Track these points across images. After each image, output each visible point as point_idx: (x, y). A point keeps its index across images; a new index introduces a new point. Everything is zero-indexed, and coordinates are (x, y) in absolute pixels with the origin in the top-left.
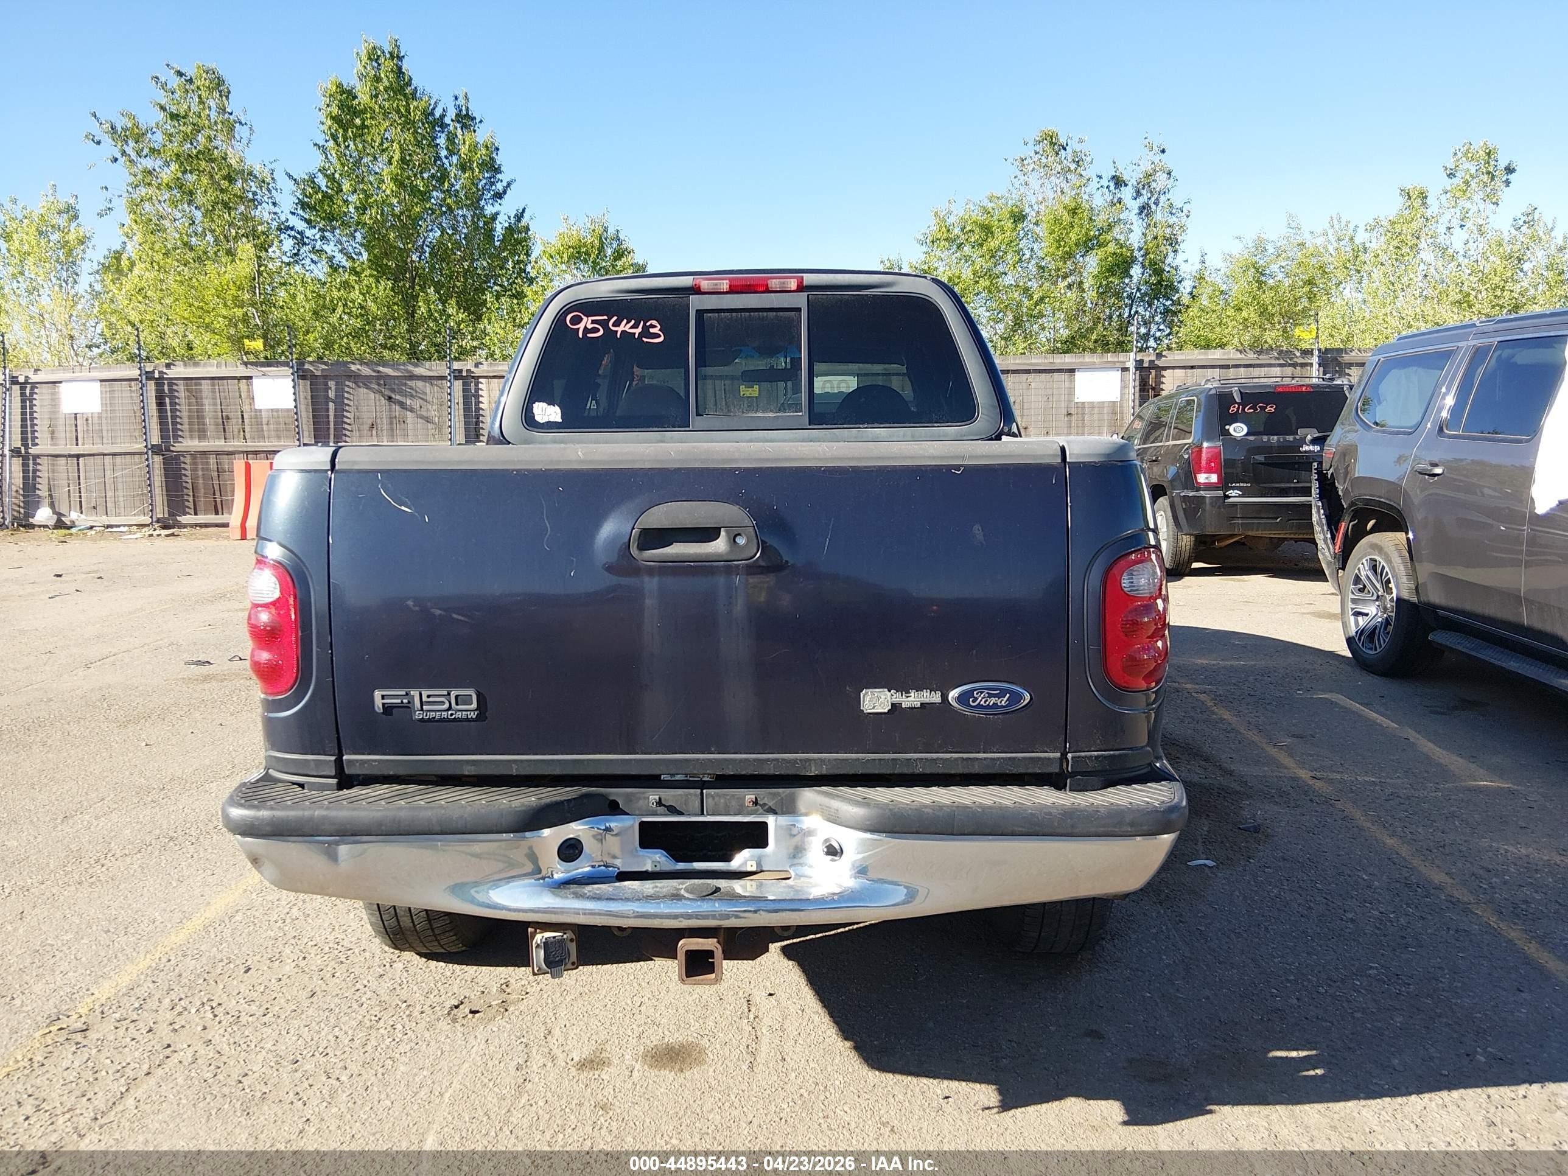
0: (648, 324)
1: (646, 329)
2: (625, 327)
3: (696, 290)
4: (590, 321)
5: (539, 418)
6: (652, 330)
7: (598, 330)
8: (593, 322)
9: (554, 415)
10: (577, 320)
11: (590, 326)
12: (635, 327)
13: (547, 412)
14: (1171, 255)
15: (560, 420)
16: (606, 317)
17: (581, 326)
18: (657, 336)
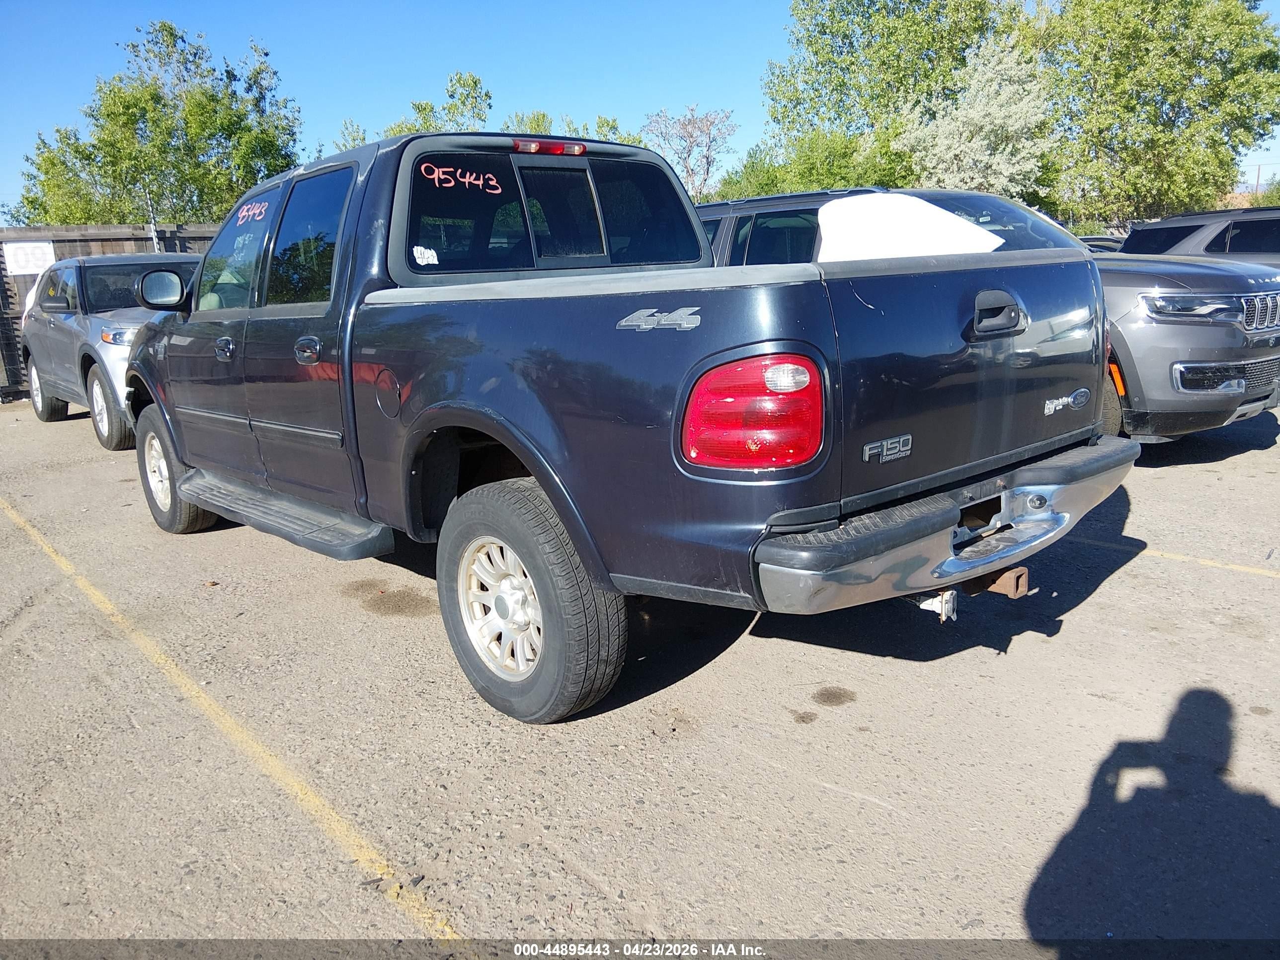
0: (486, 177)
1: (486, 181)
2: (468, 179)
3: (514, 149)
4: (441, 173)
5: (419, 261)
6: (491, 183)
7: (450, 182)
8: (444, 173)
9: (431, 258)
10: (430, 171)
11: (442, 177)
12: (477, 179)
13: (425, 256)
14: (291, 143)
15: (437, 263)
16: (452, 169)
17: (435, 176)
18: (496, 188)
